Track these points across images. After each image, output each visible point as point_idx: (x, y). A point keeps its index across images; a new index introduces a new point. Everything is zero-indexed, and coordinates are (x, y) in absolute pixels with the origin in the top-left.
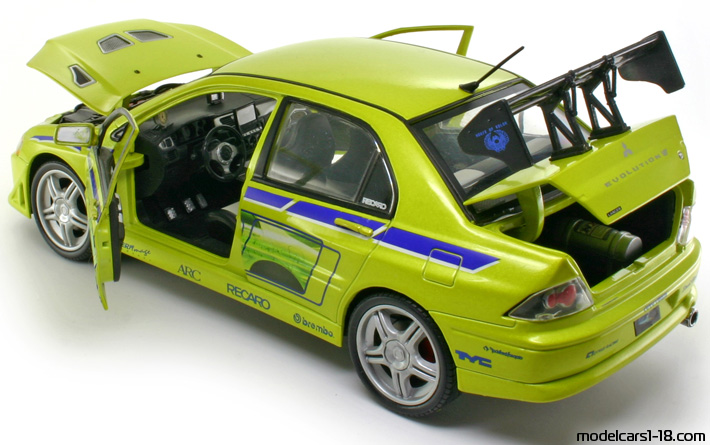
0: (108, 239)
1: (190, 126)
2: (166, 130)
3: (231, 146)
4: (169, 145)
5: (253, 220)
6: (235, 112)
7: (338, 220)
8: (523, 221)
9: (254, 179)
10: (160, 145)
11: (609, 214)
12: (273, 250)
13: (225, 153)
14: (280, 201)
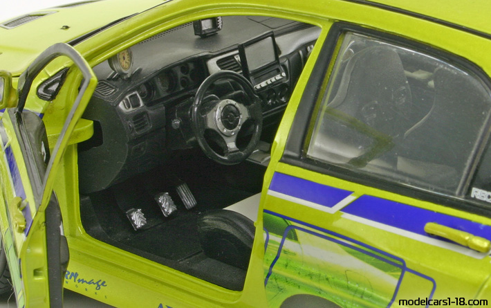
0: (43, 264)
1: (167, 73)
2: (129, 79)
3: (237, 105)
4: (136, 105)
5: (285, 227)
6: (241, 49)
7: (430, 227)
9: (285, 159)
10: (121, 105)
12: (319, 278)
13: (229, 117)
14: (330, 196)
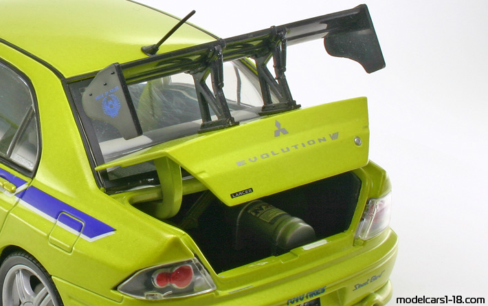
8: (161, 193)
11: (234, 195)
